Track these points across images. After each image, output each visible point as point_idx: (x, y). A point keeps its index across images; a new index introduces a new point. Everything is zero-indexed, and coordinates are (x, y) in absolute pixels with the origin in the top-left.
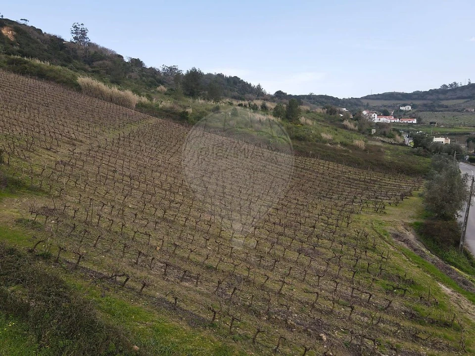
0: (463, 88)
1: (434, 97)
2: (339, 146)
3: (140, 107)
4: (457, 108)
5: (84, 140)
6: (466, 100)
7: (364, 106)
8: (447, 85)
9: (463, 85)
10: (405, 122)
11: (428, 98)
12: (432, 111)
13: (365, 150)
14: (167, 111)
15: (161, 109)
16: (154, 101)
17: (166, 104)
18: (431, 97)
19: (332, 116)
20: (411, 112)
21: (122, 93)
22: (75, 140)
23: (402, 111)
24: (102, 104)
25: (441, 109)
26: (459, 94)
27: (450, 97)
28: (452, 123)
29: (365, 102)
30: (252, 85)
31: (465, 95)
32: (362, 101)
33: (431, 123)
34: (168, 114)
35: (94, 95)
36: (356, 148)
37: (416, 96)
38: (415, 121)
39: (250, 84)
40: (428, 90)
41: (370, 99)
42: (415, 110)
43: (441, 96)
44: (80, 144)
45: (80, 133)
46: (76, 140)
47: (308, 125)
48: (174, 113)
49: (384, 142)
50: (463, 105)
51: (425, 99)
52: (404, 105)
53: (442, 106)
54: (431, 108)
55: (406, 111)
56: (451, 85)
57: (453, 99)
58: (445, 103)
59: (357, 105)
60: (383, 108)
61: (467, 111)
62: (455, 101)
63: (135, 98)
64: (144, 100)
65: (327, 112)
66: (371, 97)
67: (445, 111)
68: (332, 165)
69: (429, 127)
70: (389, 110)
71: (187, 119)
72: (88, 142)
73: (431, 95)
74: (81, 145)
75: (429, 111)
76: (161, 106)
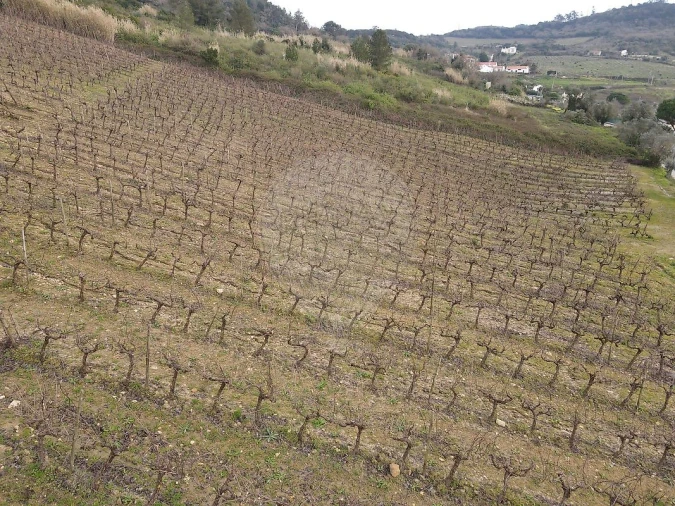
0: (585, 20)
1: (545, 33)
2: (467, 109)
3: (124, 39)
4: (578, 50)
5: (31, 105)
6: (587, 38)
7: (450, 47)
8: (563, 15)
9: (585, 15)
10: (514, 71)
11: (538, 35)
12: (545, 54)
13: (509, 117)
14: (176, 49)
15: (164, 45)
16: (148, 30)
17: (171, 34)
18: (542, 33)
19: (422, 61)
20: (517, 57)
21: (83, 11)
22: (12, 105)
23: (504, 54)
24: (49, 31)
25: (557, 52)
26: (579, 29)
27: (567, 34)
28: (577, 71)
29: (451, 41)
30: (288, 12)
31: (587, 31)
32: (448, 39)
33: (549, 73)
34: (179, 53)
35: (29, 16)
36: (494, 112)
37: (520, 33)
38: (526, 70)
39: (284, 10)
40: (536, 23)
41: (457, 36)
42: (522, 53)
43: (555, 32)
44: (27, 114)
45: (22, 91)
46: (15, 105)
47: (404, 74)
48: (190, 53)
49: (512, 101)
50: (585, 46)
51: (534, 37)
52: (507, 46)
53: (557, 47)
54: (543, 51)
55: (510, 56)
56: (569, 16)
57: (571, 37)
58: (560, 42)
59: (440, 46)
60: (479, 51)
61: (592, 54)
62: (574, 39)
63: (111, 23)
64: (129, 26)
65: (413, 56)
66: (459, 34)
67: (563, 54)
68: (482, 144)
69: (546, 78)
70: (487, 52)
71: (217, 63)
72: (45, 110)
73: (542, 30)
74: (31, 118)
75: (541, 54)
76: (161, 39)
